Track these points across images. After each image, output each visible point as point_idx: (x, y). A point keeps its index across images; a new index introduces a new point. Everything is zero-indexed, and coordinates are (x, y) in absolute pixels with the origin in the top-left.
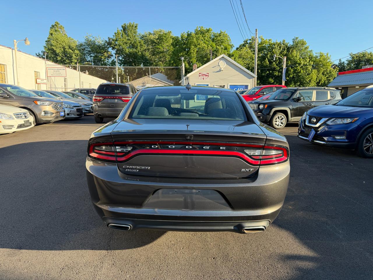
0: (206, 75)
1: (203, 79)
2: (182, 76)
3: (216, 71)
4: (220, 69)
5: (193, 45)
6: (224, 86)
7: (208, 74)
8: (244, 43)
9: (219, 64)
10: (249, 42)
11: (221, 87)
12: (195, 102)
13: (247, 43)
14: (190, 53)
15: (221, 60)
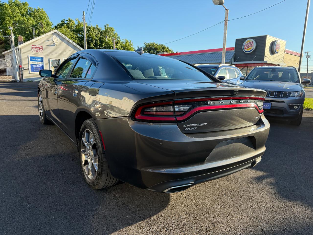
0: (40, 48)
1: (37, 51)
2: (11, 46)
3: (50, 45)
4: (54, 44)
5: (8, 16)
6: (60, 60)
7: (42, 47)
8: (61, 22)
9: (52, 38)
10: (66, 22)
11: (56, 60)
12: (29, 73)
13: (65, 24)
14: (6, 24)
15: (54, 35)
